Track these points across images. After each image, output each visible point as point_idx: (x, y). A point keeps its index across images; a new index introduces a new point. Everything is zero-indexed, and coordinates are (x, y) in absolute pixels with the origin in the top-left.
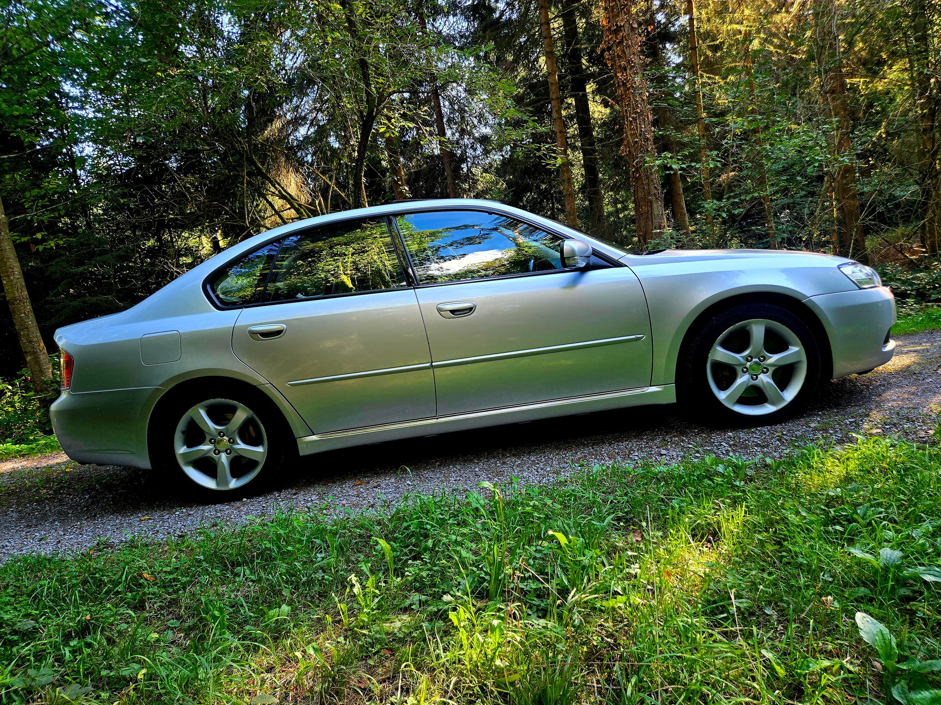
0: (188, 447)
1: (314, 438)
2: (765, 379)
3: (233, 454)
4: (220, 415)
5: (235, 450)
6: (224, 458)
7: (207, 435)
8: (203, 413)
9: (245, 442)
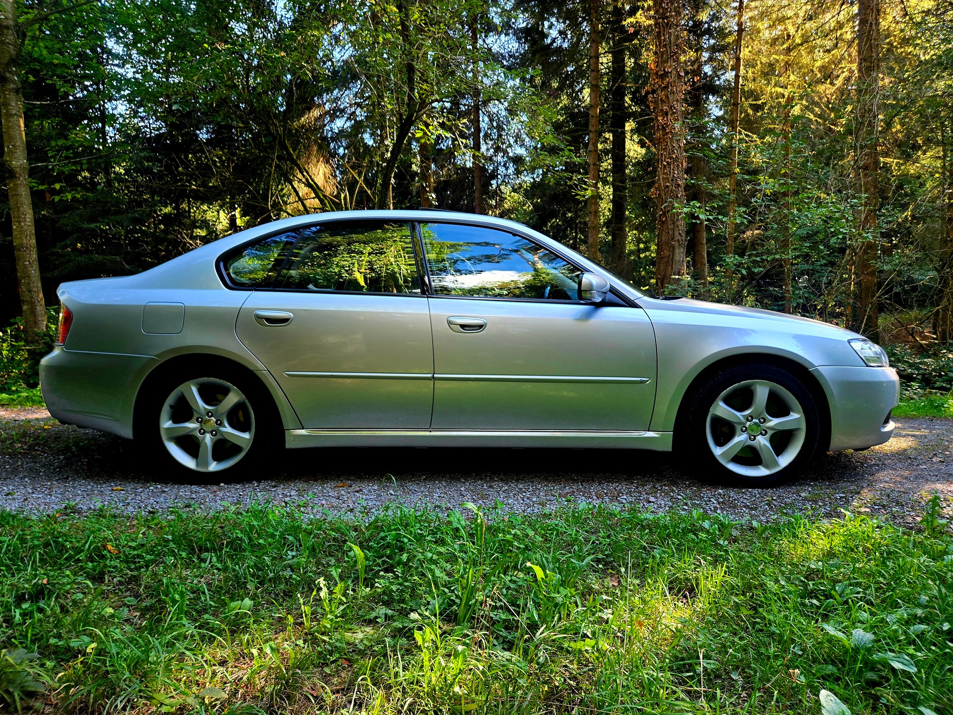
0: (174, 422)
1: (303, 432)
2: (762, 441)
3: (219, 437)
4: (211, 395)
5: (221, 433)
6: (208, 439)
7: (195, 413)
8: (194, 390)
9: (232, 425)
